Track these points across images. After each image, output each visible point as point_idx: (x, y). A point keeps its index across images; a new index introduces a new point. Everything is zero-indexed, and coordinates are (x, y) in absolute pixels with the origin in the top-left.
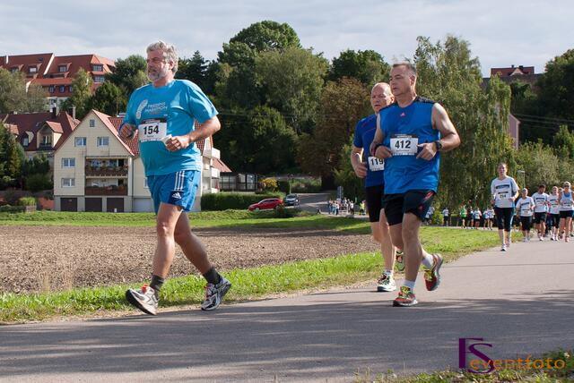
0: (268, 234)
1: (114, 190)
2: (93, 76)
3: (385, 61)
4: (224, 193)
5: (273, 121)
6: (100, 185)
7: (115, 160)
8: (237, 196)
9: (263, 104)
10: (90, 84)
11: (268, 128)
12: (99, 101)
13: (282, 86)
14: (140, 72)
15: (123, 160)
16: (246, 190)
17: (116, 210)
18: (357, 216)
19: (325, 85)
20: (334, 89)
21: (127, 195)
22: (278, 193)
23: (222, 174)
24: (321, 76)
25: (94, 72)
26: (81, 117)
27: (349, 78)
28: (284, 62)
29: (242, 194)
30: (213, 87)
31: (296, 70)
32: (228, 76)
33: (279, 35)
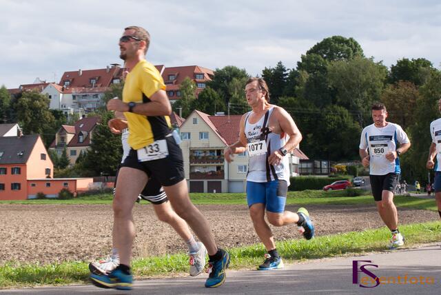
0: (339, 210)
1: (213, 175)
2: (197, 83)
3: (434, 67)
4: (304, 177)
5: (342, 118)
6: (202, 171)
7: (213, 151)
8: (314, 179)
9: (334, 103)
10: (194, 89)
11: (339, 123)
12: (201, 103)
13: (349, 89)
14: (234, 79)
15: (220, 150)
16: (321, 174)
17: (215, 191)
18: (412, 194)
19: (385, 88)
20: (392, 90)
21: (223, 178)
22: (347, 177)
23: (301, 161)
24: (382, 80)
25: (197, 80)
26: (186, 116)
27: (404, 81)
28: (350, 69)
29: (317, 177)
30: (294, 90)
31: (361, 76)
32: (305, 81)
33: (346, 47)
